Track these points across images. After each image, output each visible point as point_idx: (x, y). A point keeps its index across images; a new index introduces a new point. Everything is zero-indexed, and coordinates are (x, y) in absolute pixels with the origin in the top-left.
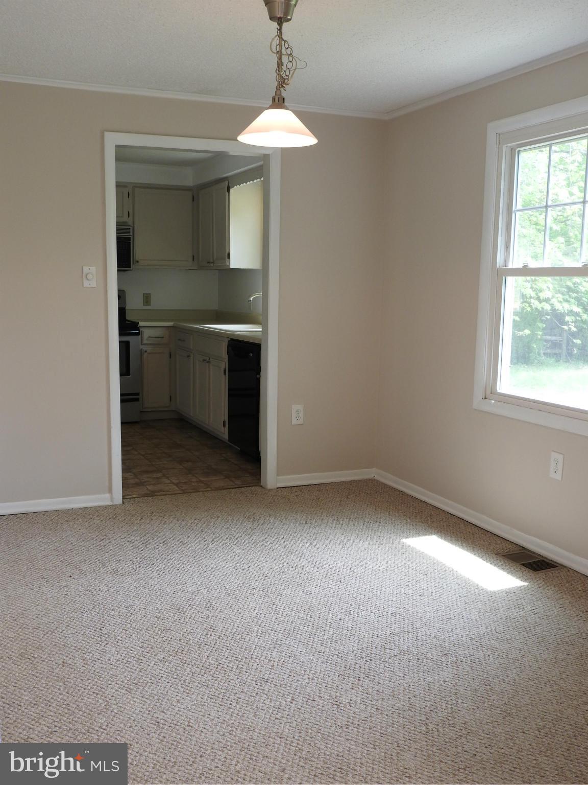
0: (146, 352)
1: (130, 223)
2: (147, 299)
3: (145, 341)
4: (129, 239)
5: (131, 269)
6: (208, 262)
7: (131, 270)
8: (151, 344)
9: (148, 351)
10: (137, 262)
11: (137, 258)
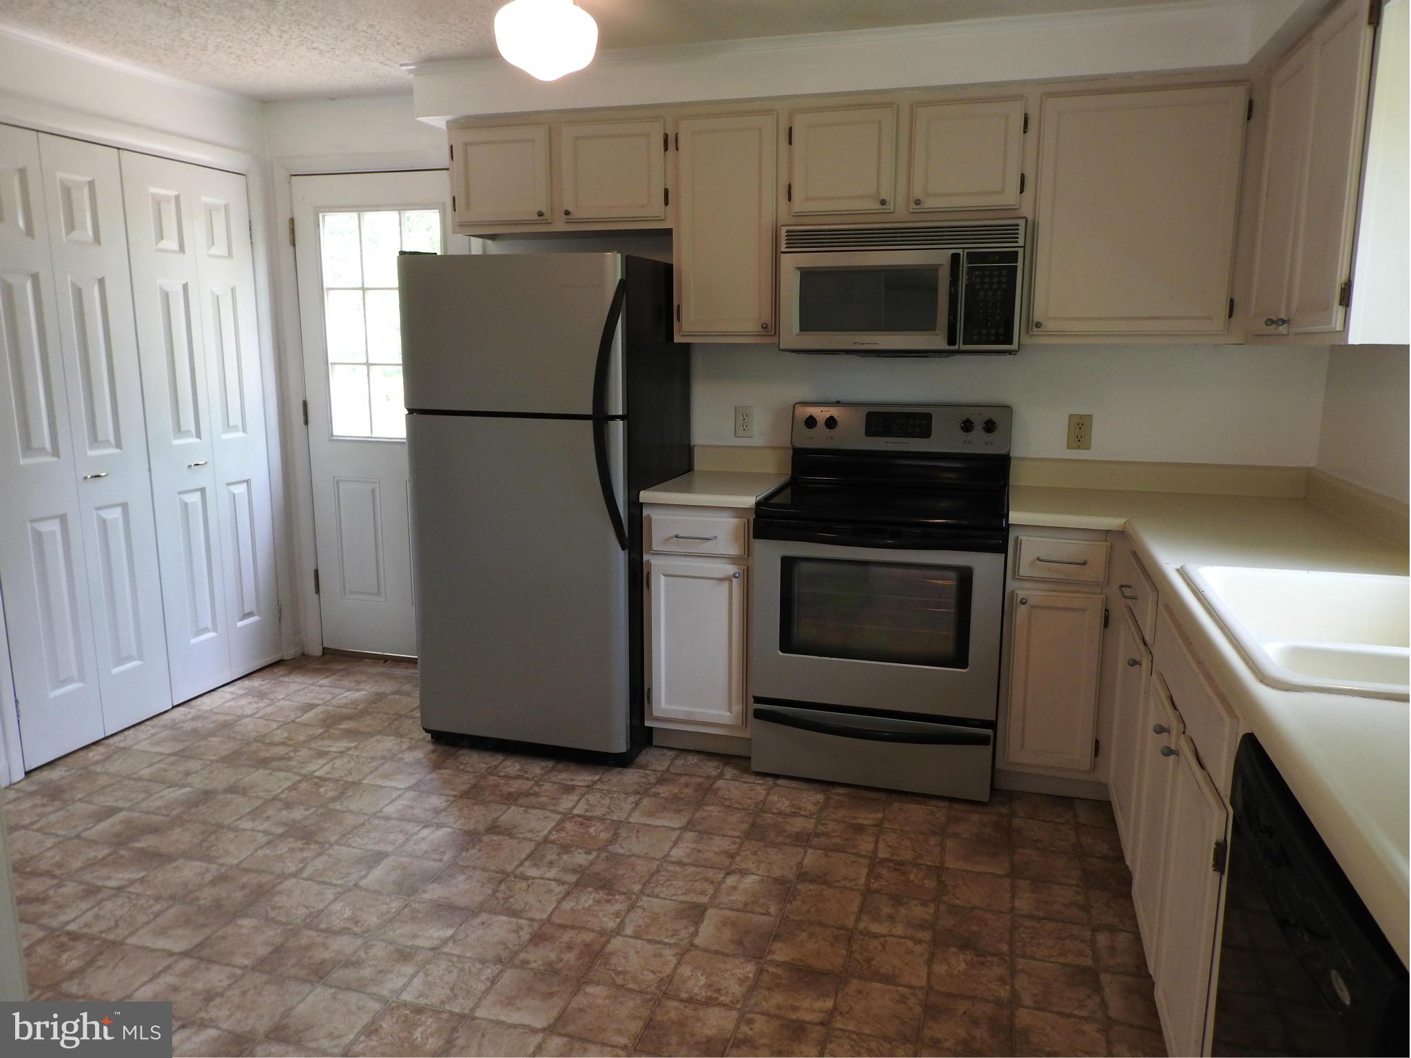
0: (1023, 602)
1: (1027, 211)
2: (1080, 431)
3: (1025, 571)
4: (1013, 256)
5: (1014, 346)
6: (1270, 322)
7: (1010, 352)
8: (1044, 580)
9: (1032, 602)
10: (1038, 325)
11: (1038, 315)
